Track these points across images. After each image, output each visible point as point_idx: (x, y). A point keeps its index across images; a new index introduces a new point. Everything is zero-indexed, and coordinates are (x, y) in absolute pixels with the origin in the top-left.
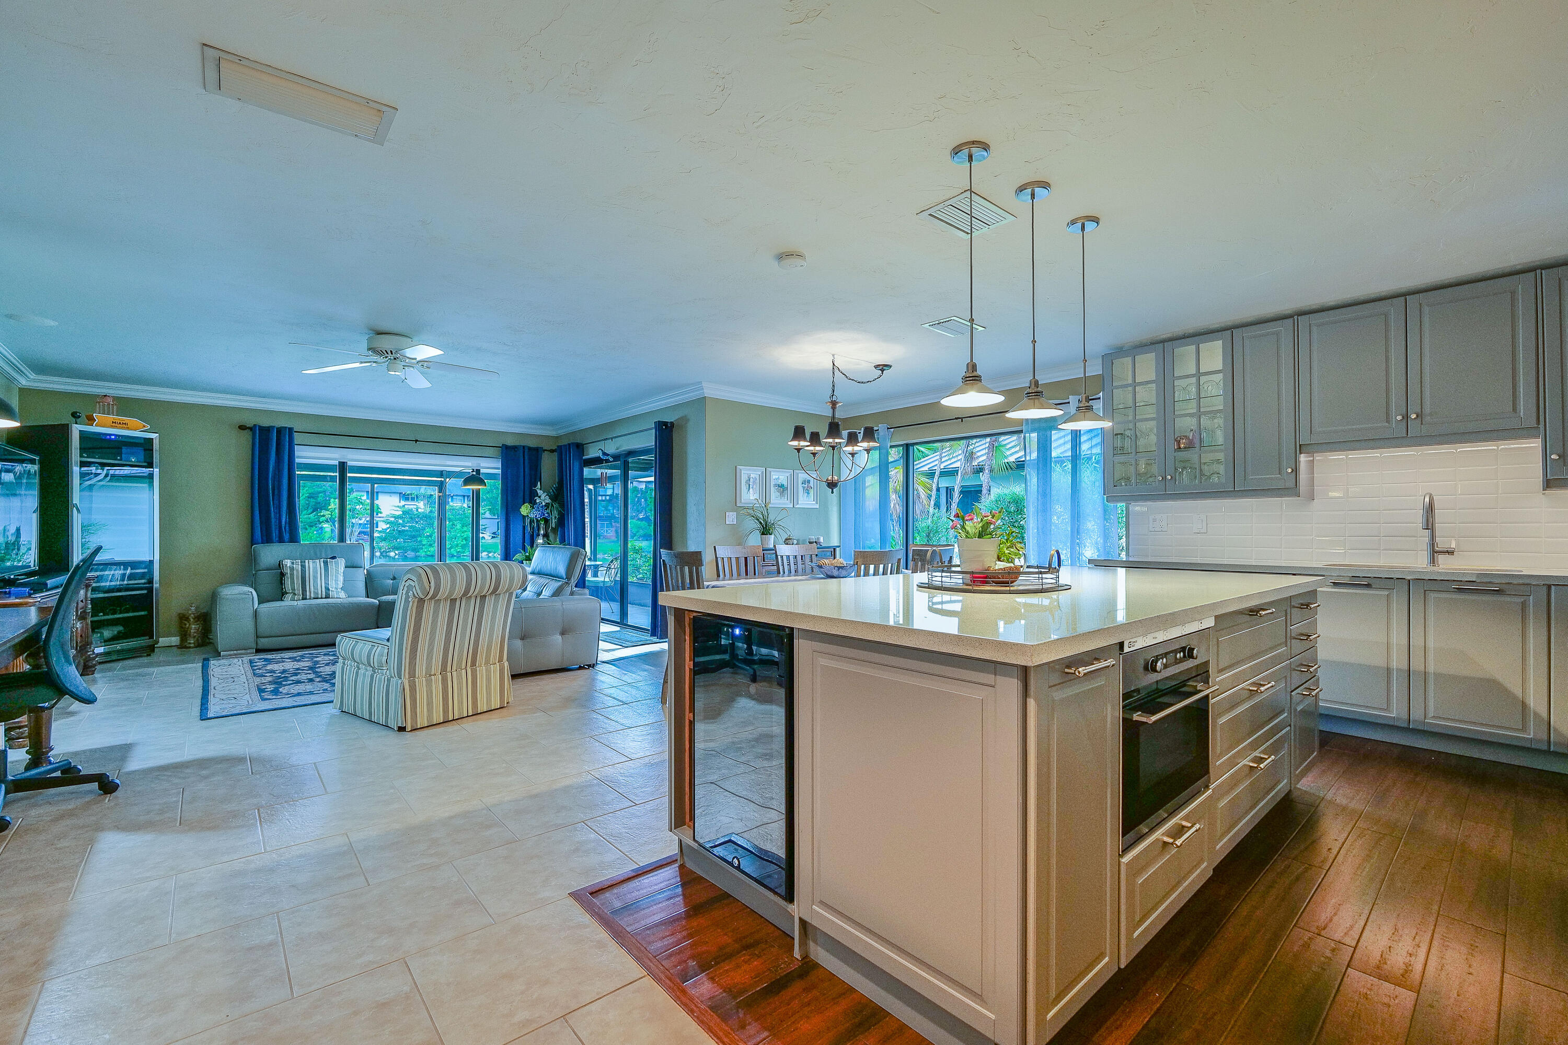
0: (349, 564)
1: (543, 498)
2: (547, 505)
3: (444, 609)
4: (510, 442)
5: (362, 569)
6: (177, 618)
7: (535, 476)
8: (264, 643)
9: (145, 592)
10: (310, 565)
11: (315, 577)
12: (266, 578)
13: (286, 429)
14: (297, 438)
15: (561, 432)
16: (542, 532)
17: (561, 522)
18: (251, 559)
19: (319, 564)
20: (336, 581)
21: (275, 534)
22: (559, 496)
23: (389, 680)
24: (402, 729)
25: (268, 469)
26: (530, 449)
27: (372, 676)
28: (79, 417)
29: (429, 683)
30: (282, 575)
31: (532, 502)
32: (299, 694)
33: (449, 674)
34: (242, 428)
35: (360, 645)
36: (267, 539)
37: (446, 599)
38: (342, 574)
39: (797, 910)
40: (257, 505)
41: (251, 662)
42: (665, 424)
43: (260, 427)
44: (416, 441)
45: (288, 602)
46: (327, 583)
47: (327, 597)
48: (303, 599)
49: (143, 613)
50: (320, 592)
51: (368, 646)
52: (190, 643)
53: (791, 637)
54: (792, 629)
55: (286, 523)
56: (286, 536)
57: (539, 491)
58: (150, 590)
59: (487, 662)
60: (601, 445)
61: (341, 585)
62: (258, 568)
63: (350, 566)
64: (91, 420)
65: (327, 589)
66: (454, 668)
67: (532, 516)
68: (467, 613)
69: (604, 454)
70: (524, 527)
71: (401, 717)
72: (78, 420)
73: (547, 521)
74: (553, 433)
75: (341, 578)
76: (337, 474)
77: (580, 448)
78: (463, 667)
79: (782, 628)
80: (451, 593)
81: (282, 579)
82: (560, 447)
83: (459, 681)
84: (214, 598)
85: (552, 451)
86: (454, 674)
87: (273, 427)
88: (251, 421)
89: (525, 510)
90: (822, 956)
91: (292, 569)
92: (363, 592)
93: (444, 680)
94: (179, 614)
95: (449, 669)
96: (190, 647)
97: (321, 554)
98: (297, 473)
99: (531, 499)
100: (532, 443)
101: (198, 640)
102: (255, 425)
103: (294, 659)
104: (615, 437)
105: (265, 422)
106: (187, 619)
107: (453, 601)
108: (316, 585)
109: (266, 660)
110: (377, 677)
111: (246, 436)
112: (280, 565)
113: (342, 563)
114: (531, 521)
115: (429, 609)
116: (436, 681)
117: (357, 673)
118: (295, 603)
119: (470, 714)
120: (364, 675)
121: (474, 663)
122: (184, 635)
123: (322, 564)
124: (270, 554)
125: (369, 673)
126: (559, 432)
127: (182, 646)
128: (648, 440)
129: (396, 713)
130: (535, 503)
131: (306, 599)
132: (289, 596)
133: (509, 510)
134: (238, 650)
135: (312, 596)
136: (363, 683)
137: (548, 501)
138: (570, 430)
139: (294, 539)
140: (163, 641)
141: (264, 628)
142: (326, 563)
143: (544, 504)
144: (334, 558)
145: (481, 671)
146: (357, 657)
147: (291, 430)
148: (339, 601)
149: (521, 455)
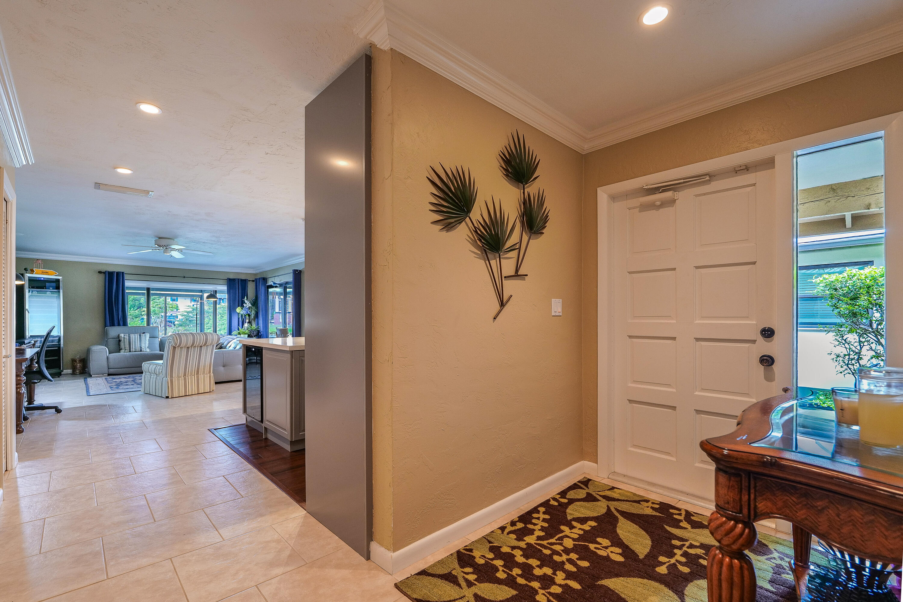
0: (151, 336)
1: (248, 304)
2: (249, 308)
3: (184, 351)
4: (231, 277)
5: (158, 338)
6: (71, 361)
7: (244, 294)
8: (111, 371)
9: (57, 348)
10: (132, 336)
11: (135, 342)
12: (112, 343)
13: (120, 273)
14: (126, 277)
15: (258, 271)
16: (247, 321)
17: (257, 316)
18: (105, 334)
19: (137, 336)
20: (145, 343)
21: (116, 322)
22: (255, 303)
23: (162, 379)
24: (167, 397)
25: (112, 292)
26: (242, 280)
27: (156, 378)
28: (28, 270)
29: (179, 380)
30: (120, 341)
31: (242, 306)
32: (127, 389)
33: (187, 377)
34: (100, 272)
35: (151, 366)
36: (112, 324)
37: (185, 347)
38: (148, 341)
39: (263, 425)
40: (107, 309)
41: (106, 379)
42: (297, 270)
43: (108, 272)
44: (184, 277)
45: (122, 353)
46: (140, 344)
47: (141, 351)
48: (129, 352)
49: (56, 358)
50: (137, 349)
51: (155, 366)
52: (77, 372)
53: (262, 349)
54: (262, 347)
55: (121, 317)
56: (121, 323)
57: (245, 301)
58: (59, 348)
59: (204, 373)
60: (273, 279)
61: (147, 346)
62: (109, 337)
63: (152, 337)
64: (32, 271)
65: (141, 347)
66: (189, 375)
67: (242, 313)
68: (194, 353)
69: (274, 283)
70: (239, 318)
71: (167, 393)
72: (27, 272)
73: (249, 315)
74: (254, 272)
75: (147, 342)
76: (146, 292)
77: (265, 280)
78: (193, 374)
79: (260, 347)
80: (187, 344)
81: (119, 343)
82: (256, 279)
83: (192, 381)
84: (88, 351)
85: (253, 281)
86: (189, 377)
87: (115, 272)
88: (104, 269)
89: (238, 310)
90: (270, 437)
91: (124, 338)
92: (158, 349)
93: (185, 379)
94: (72, 359)
95: (187, 375)
96: (77, 374)
97: (138, 332)
98: (127, 291)
99: (242, 304)
100: (243, 278)
101: (80, 371)
102: (106, 271)
103: (125, 378)
104: (280, 275)
105: (111, 269)
106: (76, 361)
107: (188, 348)
108: (136, 345)
109: (112, 378)
110: (158, 378)
111: (102, 276)
112: (118, 336)
113: (148, 335)
114: (242, 316)
115: (178, 351)
116: (182, 380)
117: (150, 377)
118: (126, 353)
119: (196, 393)
120: (153, 377)
121: (198, 373)
122: (74, 368)
123: (138, 336)
124: (113, 331)
125: (155, 377)
126: (257, 271)
127: (74, 374)
128: (290, 278)
129: (165, 391)
130: (244, 307)
131: (131, 352)
132: (123, 351)
133: (231, 310)
134: (100, 374)
135: (134, 350)
136: (153, 381)
137: (250, 305)
138: (261, 271)
139: (125, 324)
140: (65, 371)
141: (112, 365)
142: (140, 335)
143: (248, 307)
144: (144, 333)
145: (201, 376)
146: (150, 371)
147: (123, 273)
148: (146, 353)
149: (237, 282)
